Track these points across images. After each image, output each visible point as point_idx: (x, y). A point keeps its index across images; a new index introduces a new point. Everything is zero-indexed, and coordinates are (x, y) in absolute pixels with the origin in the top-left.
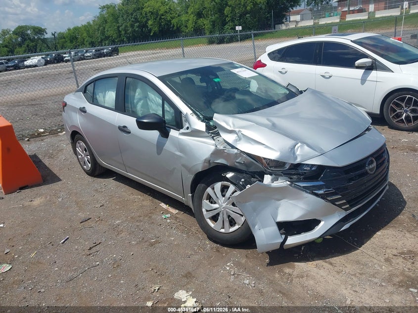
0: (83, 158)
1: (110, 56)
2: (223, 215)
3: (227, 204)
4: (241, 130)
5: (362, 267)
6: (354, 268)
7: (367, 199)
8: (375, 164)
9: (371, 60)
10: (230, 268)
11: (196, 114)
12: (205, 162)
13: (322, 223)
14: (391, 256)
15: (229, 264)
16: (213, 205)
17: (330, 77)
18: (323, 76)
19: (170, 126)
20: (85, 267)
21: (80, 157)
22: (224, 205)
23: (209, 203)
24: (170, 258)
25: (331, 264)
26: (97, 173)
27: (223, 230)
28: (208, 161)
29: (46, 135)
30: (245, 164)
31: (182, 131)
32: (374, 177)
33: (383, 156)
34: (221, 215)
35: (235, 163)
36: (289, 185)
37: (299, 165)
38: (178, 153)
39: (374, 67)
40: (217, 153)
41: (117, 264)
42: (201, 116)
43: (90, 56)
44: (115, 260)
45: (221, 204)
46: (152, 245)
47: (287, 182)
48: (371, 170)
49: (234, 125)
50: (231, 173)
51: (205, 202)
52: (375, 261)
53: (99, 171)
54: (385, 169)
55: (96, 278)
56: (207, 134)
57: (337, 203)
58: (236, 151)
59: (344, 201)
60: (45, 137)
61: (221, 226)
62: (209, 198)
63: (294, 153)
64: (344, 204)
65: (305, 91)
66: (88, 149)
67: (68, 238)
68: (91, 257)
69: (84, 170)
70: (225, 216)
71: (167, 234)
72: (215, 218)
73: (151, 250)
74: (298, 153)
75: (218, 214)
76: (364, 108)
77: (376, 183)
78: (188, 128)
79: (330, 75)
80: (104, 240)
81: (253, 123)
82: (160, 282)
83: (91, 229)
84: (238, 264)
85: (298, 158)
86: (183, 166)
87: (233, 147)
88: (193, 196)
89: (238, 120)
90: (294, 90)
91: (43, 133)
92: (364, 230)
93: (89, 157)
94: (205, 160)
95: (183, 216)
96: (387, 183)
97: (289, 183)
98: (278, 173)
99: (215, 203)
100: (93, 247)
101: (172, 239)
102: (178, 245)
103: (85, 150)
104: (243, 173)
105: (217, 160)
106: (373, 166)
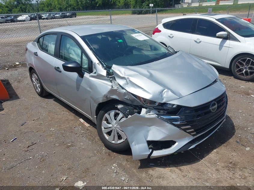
0: (36, 85)
1: (71, 18)
2: (114, 132)
3: (117, 125)
4: (129, 77)
5: (200, 173)
6: (195, 174)
7: (209, 128)
8: (216, 106)
9: (227, 33)
10: (115, 168)
11: (102, 64)
12: (104, 97)
13: (177, 144)
14: (220, 167)
15: (114, 165)
16: (108, 125)
17: (200, 42)
18: (196, 41)
19: (85, 70)
20: (22, 160)
21: (34, 84)
22: (115, 126)
23: (106, 123)
24: (77, 158)
25: (180, 170)
26: (44, 95)
27: (113, 142)
28: (106, 96)
29: (19, 67)
30: (130, 100)
31: (92, 74)
32: (215, 114)
33: (223, 100)
34: (113, 132)
35: (124, 99)
36: (157, 117)
37: (165, 104)
38: (88, 89)
39: (229, 38)
40: (112, 91)
41: (43, 159)
42: (104, 65)
43: (58, 17)
44: (43, 156)
45: (114, 125)
46: (68, 147)
47: (156, 115)
48: (213, 110)
49: (125, 73)
50: (121, 105)
51: (104, 122)
52: (209, 170)
53: (45, 94)
54: (224, 108)
55: (27, 168)
56: (107, 78)
57: (188, 131)
58: (125, 91)
59: (193, 130)
60: (19, 68)
61: (113, 139)
62: (107, 120)
63: (162, 96)
64: (192, 132)
65: (178, 52)
66: (38, 80)
67: (16, 138)
68: (28, 153)
69: (37, 92)
70: (116, 133)
71: (79, 141)
72: (109, 133)
73: (67, 151)
74: (164, 96)
75: (111, 131)
76: (219, 63)
77: (216, 118)
78: (95, 73)
79: (200, 41)
80: (39, 141)
81: (137, 73)
82: (67, 174)
83: (32, 133)
84: (120, 165)
85: (164, 99)
86: (92, 98)
87: (123, 88)
88: (97, 117)
89: (128, 70)
90: (171, 51)
91: (18, 65)
92: (206, 147)
93: (39, 84)
94: (104, 95)
95: (92, 128)
96: (225, 117)
97: (157, 116)
98: (151, 108)
99: (110, 124)
100: (31, 146)
101: (82, 144)
102: (84, 149)
103: (37, 80)
104: (129, 106)
105: (112, 96)
106: (215, 107)
